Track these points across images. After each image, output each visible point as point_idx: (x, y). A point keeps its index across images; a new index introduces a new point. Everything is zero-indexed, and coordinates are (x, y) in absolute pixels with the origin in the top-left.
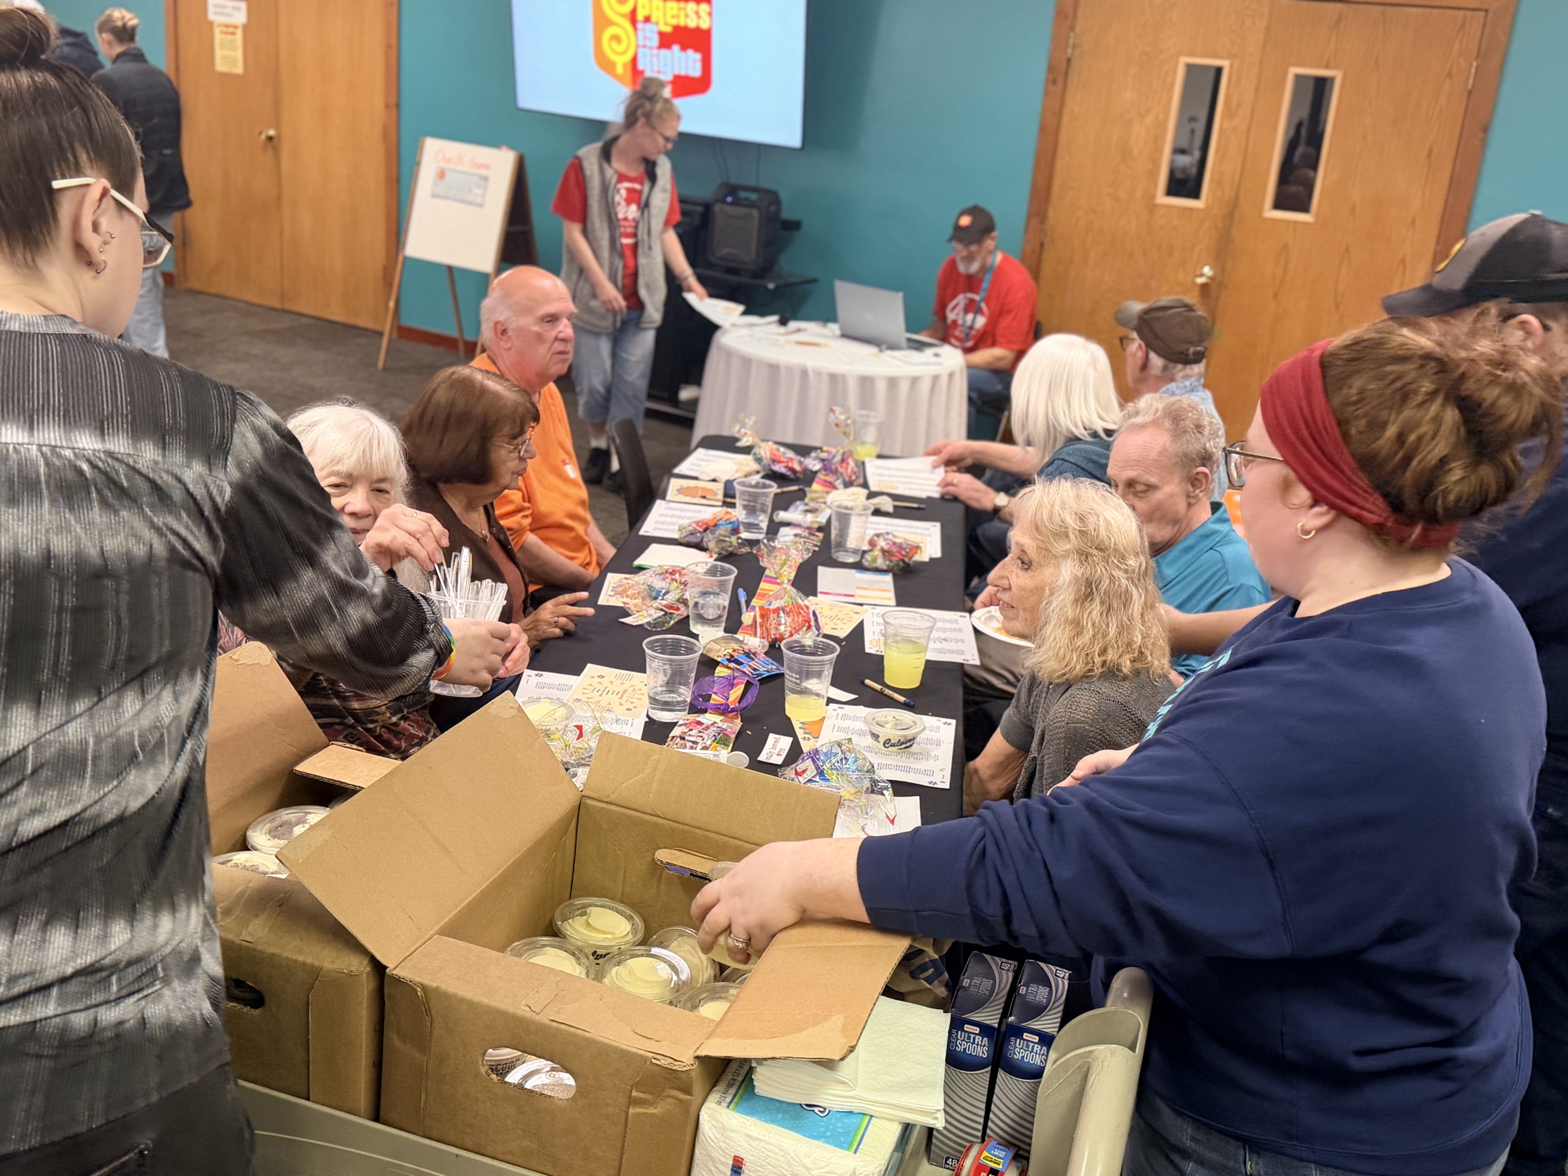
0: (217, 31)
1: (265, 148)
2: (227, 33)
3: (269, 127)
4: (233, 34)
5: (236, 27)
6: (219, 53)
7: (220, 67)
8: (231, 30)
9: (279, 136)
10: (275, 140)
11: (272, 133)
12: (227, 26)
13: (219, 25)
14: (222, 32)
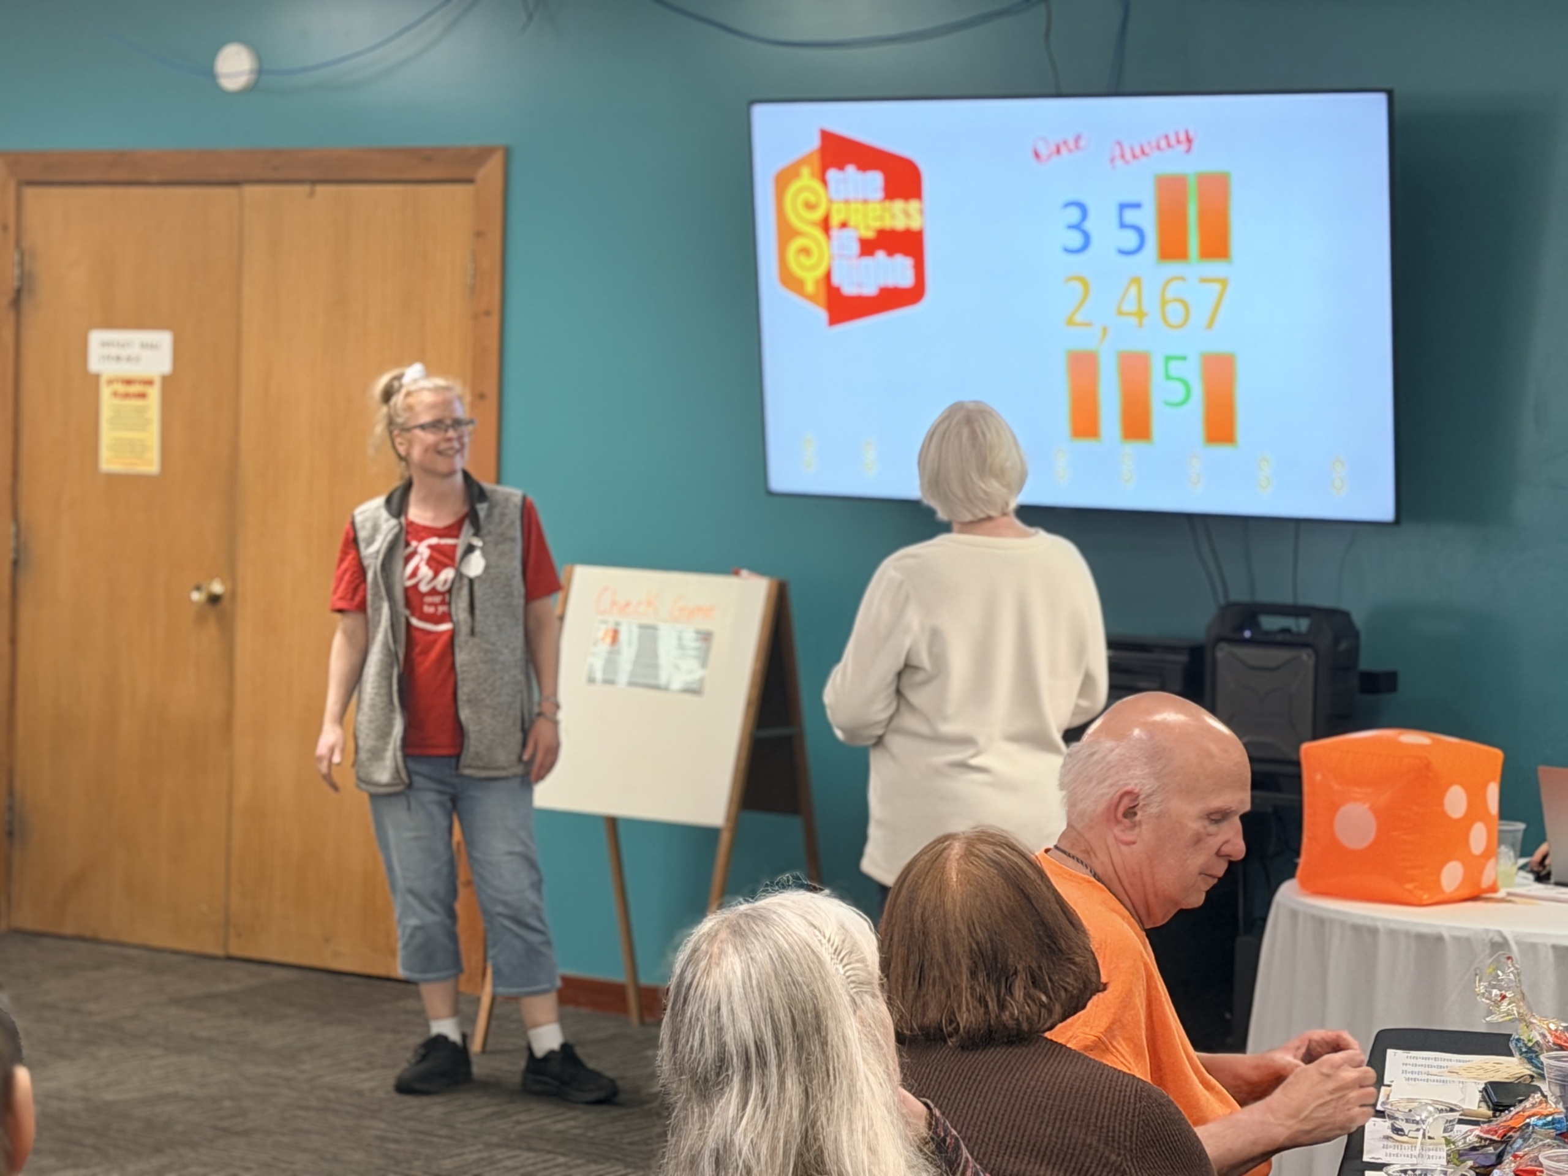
0: (106, 392)
1: (200, 619)
2: (127, 396)
3: (212, 578)
4: (142, 396)
5: (149, 382)
6: (107, 435)
7: (109, 462)
8: (135, 389)
9: (233, 594)
10: (226, 602)
11: (217, 588)
12: (129, 382)
13: (110, 382)
14: (115, 394)
